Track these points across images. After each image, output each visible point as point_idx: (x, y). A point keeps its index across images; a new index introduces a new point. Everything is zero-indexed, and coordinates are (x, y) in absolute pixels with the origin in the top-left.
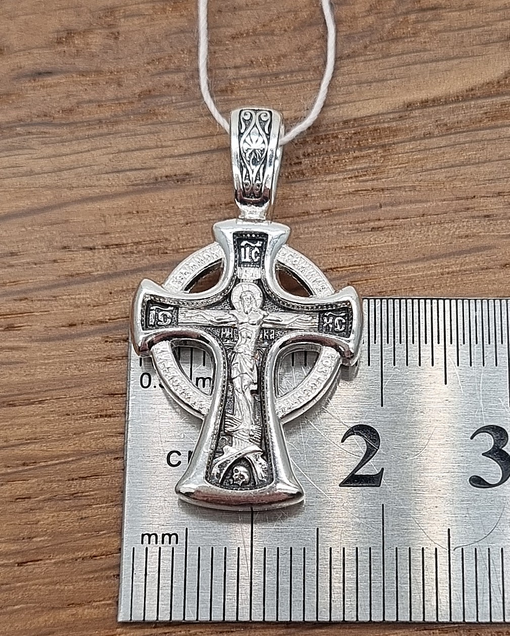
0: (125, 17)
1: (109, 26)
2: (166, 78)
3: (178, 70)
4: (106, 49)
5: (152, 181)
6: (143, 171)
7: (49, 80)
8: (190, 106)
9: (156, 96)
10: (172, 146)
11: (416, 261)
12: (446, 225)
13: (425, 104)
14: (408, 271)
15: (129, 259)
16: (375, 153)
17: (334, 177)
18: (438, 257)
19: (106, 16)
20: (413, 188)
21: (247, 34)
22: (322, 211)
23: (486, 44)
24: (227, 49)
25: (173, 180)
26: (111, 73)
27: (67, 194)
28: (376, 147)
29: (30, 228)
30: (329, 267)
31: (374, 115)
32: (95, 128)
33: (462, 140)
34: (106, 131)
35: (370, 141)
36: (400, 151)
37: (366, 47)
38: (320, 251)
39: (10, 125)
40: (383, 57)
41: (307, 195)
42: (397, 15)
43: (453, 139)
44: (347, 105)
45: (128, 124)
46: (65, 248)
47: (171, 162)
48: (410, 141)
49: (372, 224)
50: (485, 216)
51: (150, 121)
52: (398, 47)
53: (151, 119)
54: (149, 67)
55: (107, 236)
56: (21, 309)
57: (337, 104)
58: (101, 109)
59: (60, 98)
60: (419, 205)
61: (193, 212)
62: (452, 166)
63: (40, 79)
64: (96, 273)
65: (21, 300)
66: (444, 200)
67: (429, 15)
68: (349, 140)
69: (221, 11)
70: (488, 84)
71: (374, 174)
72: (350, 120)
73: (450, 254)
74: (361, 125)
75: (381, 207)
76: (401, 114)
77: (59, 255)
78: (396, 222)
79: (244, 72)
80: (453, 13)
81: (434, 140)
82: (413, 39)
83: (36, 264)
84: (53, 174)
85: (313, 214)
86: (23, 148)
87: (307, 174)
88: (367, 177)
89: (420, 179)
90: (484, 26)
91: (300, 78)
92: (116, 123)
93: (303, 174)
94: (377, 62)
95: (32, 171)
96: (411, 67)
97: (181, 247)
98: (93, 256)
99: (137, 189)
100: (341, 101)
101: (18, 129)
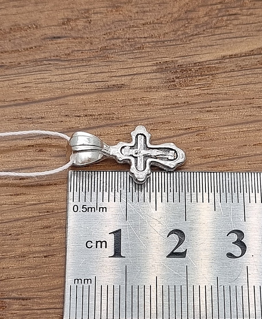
0: (94, 13)
1: (86, 17)
2: (113, 42)
3: (118, 38)
4: (85, 28)
5: (106, 87)
6: (103, 82)
7: (59, 41)
8: (124, 54)
9: (108, 49)
10: (116, 72)
11: (227, 126)
12: (241, 110)
13: (231, 57)
14: (223, 130)
15: (96, 121)
16: (208, 77)
17: (190, 88)
18: (237, 124)
19: (85, 13)
20: (226, 94)
21: (150, 23)
22: (185, 102)
23: (259, 31)
24: (141, 29)
25: (116, 87)
26: (87, 38)
27: (67, 92)
28: (209, 75)
29: (50, 106)
30: (188, 127)
31: (208, 61)
32: (80, 63)
33: (248, 73)
34: (85, 64)
35: (206, 72)
36: (220, 77)
37: (204, 31)
38: (183, 120)
39: (40, 60)
40: (212, 35)
41: (177, 95)
42: (218, 17)
43: (244, 73)
44: (196, 56)
45: (95, 61)
46: (67, 116)
47: (115, 79)
48: (224, 73)
49: (207, 109)
50: (259, 107)
51: (105, 60)
52: (219, 31)
53: (106, 59)
54: (105, 36)
55: (86, 111)
56: (46, 142)
57: (191, 55)
58: (83, 54)
59: (64, 49)
60: (228, 101)
61: (126, 102)
62: (244, 84)
63: (55, 40)
64: (81, 127)
65: (46, 138)
66: (240, 99)
67: (233, 17)
68: (197, 71)
69: (137, 12)
70: (259, 48)
71: (208, 87)
72: (197, 63)
73: (243, 123)
74: (201, 65)
75: (211, 102)
76: (220, 61)
77: (64, 119)
78: (218, 108)
79: (148, 40)
80: (244, 17)
81: (235, 72)
82: (225, 28)
83: (53, 122)
84: (61, 82)
85: (180, 104)
86: (47, 71)
87: (178, 86)
88: (205, 88)
89: (229, 89)
90: (258, 23)
91: (174, 44)
92: (90, 60)
93: (176, 86)
94: (209, 37)
95: (51, 81)
96: (225, 40)
97: (120, 117)
98: (80, 119)
99: (100, 90)
100: (193, 54)
101: (44, 62)
